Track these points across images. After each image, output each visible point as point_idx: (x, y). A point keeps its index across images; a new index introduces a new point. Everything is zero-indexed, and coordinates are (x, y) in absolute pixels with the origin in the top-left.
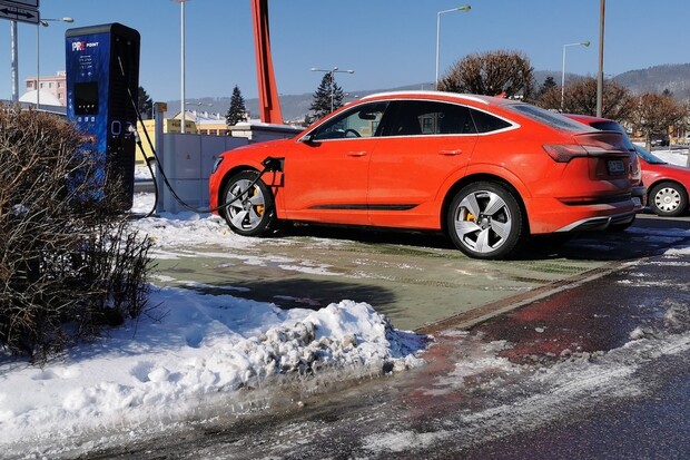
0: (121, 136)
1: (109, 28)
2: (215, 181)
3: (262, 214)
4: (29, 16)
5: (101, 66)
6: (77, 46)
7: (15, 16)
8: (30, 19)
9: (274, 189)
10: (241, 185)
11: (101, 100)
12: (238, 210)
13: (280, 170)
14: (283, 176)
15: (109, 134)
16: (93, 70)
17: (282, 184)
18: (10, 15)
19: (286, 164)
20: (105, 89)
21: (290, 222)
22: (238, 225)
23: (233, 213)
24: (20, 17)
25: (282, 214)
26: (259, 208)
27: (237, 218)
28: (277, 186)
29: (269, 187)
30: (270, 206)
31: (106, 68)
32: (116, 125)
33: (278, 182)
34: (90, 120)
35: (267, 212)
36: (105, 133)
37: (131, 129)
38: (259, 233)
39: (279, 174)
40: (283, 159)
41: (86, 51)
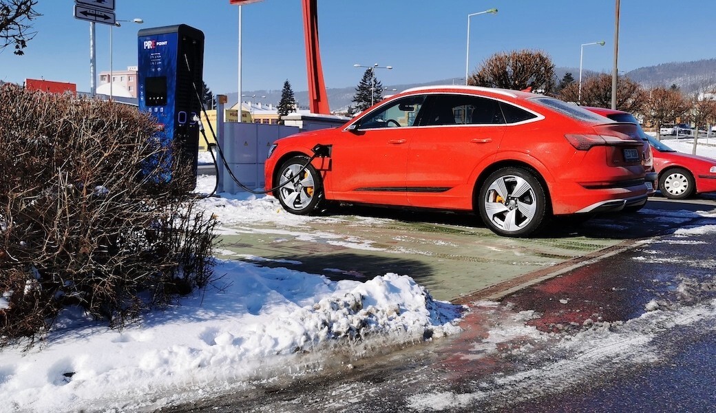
0: (188, 124)
1: (177, 29)
2: (270, 166)
3: (312, 195)
4: (106, 17)
5: (169, 63)
6: (148, 44)
7: (93, 18)
8: (106, 21)
9: (322, 173)
10: (294, 169)
11: (169, 93)
12: (290, 191)
13: (328, 156)
14: (331, 161)
15: (176, 124)
16: (163, 66)
17: (330, 169)
18: (89, 17)
19: (333, 151)
20: (173, 83)
21: (337, 202)
22: (290, 205)
23: (286, 193)
24: (98, 19)
25: (330, 195)
26: (309, 190)
27: (289, 199)
28: (325, 170)
29: (318, 172)
30: (319, 188)
31: (174, 64)
32: (182, 116)
33: (326, 166)
34: (159, 110)
35: (316, 193)
36: (173, 122)
37: (195, 118)
38: (309, 212)
39: (327, 159)
40: (331, 146)
41: (156, 49)
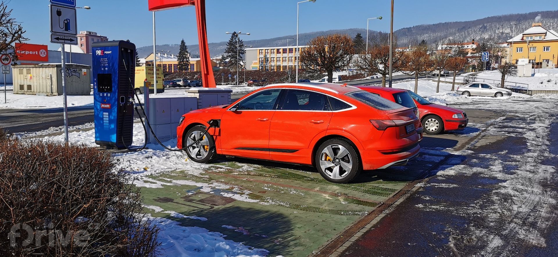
0: (126, 104)
1: (118, 43)
2: (180, 130)
3: (208, 150)
4: (71, 40)
5: (113, 65)
6: (99, 52)
7: (63, 41)
9: (214, 137)
10: (195, 134)
11: (113, 84)
12: (194, 148)
14: (220, 130)
15: (119, 104)
16: (108, 67)
17: (220, 135)
18: (60, 41)
19: (221, 124)
20: (115, 78)
21: (224, 156)
22: (193, 156)
23: (191, 149)
24: (66, 41)
25: (219, 151)
26: (206, 147)
30: (213, 147)
31: (116, 66)
32: (122, 98)
33: (217, 134)
34: (107, 95)
35: (211, 149)
36: (116, 103)
37: (131, 100)
38: (206, 161)
39: (217, 129)
40: (220, 120)
